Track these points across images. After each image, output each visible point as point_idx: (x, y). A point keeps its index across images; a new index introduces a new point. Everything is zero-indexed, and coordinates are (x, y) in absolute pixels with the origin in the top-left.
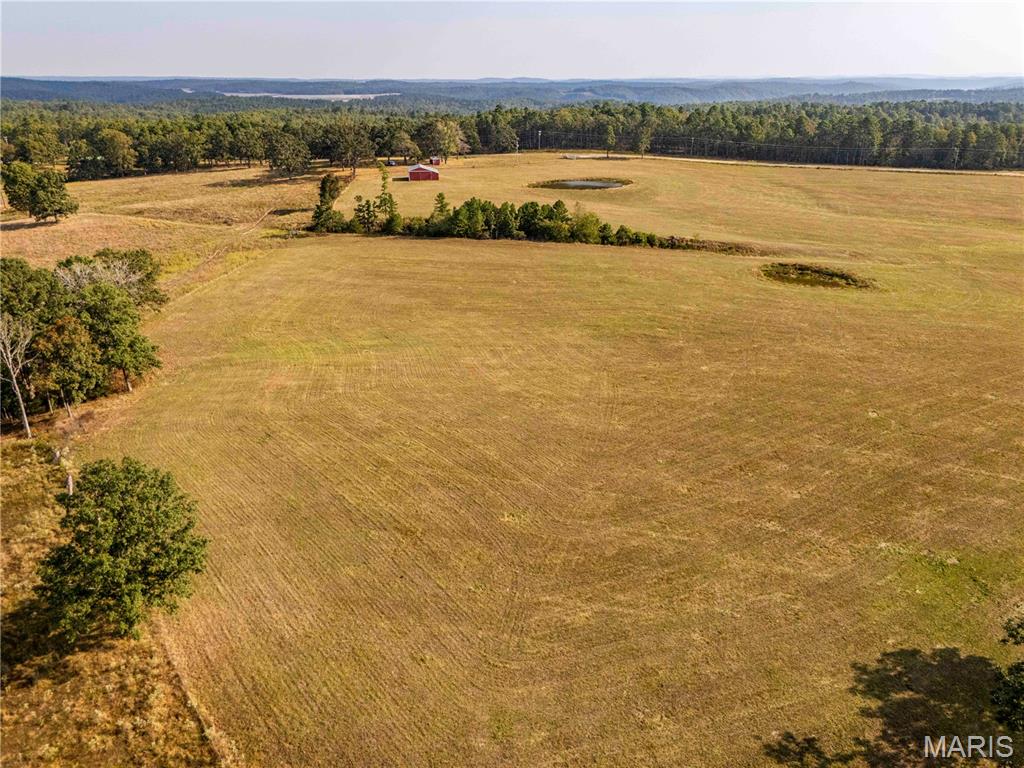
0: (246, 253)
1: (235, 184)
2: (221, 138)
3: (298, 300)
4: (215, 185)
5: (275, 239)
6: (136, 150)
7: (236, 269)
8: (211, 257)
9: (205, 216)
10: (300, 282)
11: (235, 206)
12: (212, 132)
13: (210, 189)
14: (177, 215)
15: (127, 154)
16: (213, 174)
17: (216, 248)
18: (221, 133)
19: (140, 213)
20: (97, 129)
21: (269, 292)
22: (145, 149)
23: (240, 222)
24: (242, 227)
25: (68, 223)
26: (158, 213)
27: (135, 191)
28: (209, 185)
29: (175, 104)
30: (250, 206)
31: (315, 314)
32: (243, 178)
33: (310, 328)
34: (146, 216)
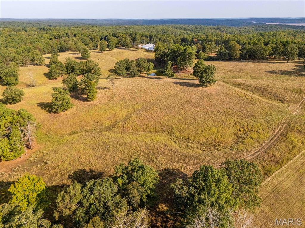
2: (278, 49)
4: (272, 72)
6: (241, 51)
9: (270, 94)
11: (286, 90)
12: (274, 45)
14: (256, 90)
15: (238, 53)
16: (271, 65)
18: (279, 46)
19: (239, 85)
20: (229, 40)
22: (244, 51)
25: (211, 87)
26: (247, 87)
27: (238, 70)
28: (269, 72)
29: (250, 27)
32: (286, 70)
34: (241, 87)
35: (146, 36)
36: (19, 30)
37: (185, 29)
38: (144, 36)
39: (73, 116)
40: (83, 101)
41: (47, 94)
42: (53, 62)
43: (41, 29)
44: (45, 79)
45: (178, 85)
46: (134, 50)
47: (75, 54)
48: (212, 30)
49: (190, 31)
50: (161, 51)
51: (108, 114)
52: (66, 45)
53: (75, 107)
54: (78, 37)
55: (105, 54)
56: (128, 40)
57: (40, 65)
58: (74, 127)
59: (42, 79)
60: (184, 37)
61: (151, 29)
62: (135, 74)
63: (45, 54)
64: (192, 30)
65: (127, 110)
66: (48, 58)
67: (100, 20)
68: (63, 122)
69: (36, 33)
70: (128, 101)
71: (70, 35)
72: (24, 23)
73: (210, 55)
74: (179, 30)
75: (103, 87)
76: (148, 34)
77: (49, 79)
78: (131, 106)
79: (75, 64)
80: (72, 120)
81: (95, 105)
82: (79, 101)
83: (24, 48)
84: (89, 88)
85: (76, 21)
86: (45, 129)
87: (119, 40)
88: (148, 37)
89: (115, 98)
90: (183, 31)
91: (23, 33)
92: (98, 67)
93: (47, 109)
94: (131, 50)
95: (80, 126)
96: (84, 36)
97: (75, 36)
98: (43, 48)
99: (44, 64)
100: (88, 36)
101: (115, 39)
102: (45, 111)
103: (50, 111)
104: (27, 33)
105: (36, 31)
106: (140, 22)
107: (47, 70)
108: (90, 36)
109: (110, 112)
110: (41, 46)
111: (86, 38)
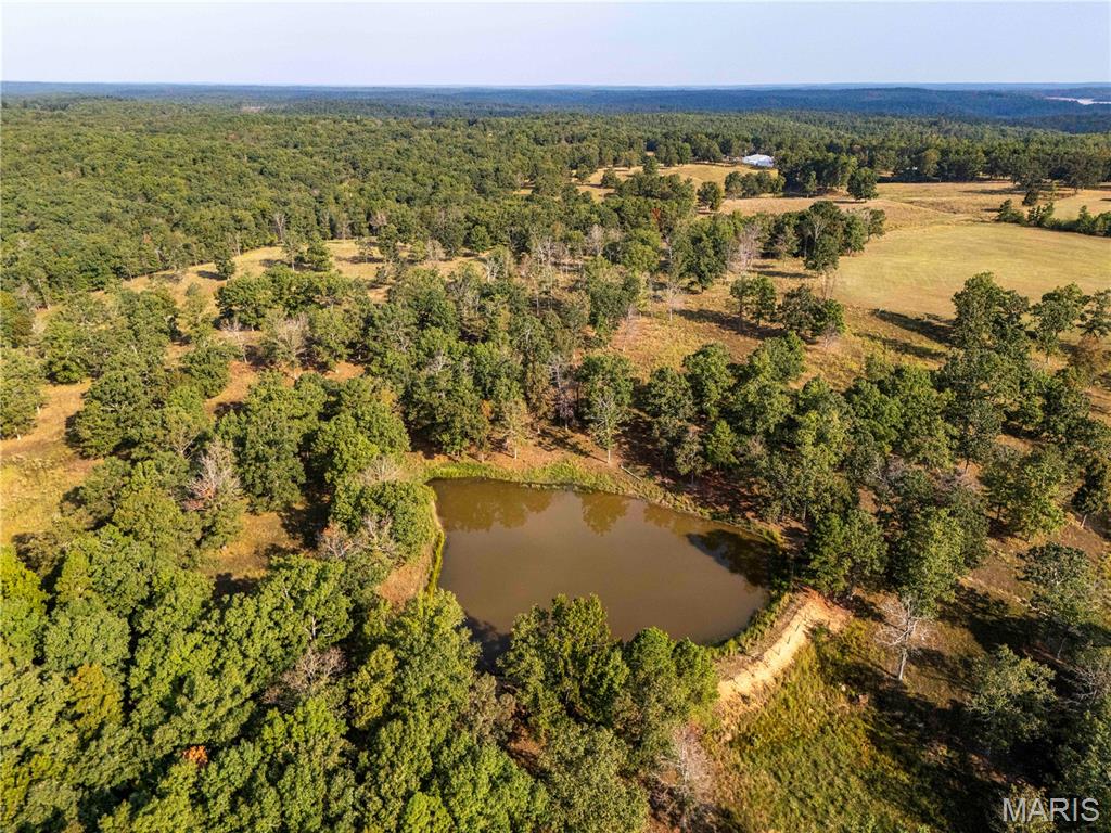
6: (938, 165)
14: (931, 205)
22: (945, 165)
23: (963, 213)
24: (961, 215)
25: (873, 202)
26: (921, 203)
37: (831, 124)
48: (913, 127)
49: (847, 130)
56: (716, 147)
60: (832, 142)
61: (734, 124)
73: (886, 176)
74: (813, 128)
87: (693, 147)
90: (828, 130)
94: (722, 166)
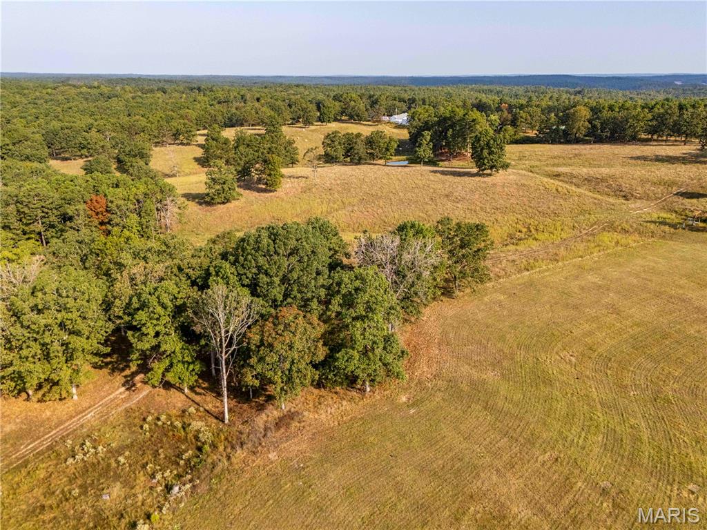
0: (619, 237)
1: (658, 159)
2: (668, 116)
3: (638, 325)
4: (638, 158)
5: (663, 227)
6: (590, 123)
7: (595, 254)
8: (584, 232)
9: (609, 187)
10: (658, 295)
11: (644, 182)
12: (662, 111)
13: (631, 161)
14: (586, 182)
15: (582, 126)
16: (646, 148)
17: (595, 224)
18: (670, 112)
19: (557, 176)
21: (611, 297)
22: (598, 123)
23: (640, 198)
24: (639, 204)
25: (500, 177)
26: (571, 179)
27: (571, 156)
28: (632, 158)
30: (661, 182)
31: (650, 357)
33: (627, 382)
34: (560, 178)
35: (401, 100)
36: (152, 91)
38: (397, 99)
39: (239, 211)
40: (258, 192)
41: (197, 183)
42: (212, 137)
43: (195, 89)
44: (196, 166)
45: (438, 175)
46: (371, 125)
47: (255, 129)
50: (419, 120)
51: (298, 209)
52: (238, 113)
53: (243, 200)
54: (263, 101)
55: (312, 131)
56: (362, 105)
57: (188, 144)
58: (239, 223)
59: (191, 167)
60: (480, 101)
62: (360, 159)
63: (199, 130)
64: (516, 96)
65: (331, 205)
66: (204, 135)
67: (315, 77)
68: (221, 217)
69: (184, 95)
70: (336, 193)
71: (248, 99)
72: (160, 82)
73: (528, 135)
75: (296, 176)
76: (406, 96)
77: (203, 167)
78: (340, 200)
79: (251, 141)
80: (236, 215)
81: (277, 198)
82: (252, 192)
83: (161, 117)
84: (270, 166)
85: (266, 79)
86: (191, 225)
87: (344, 107)
88: (406, 102)
89: (314, 190)
91: (159, 95)
92: (294, 145)
93: (197, 200)
94: (365, 125)
95: (249, 222)
96: (277, 100)
97: (258, 100)
98: (196, 120)
99: (196, 143)
100: (284, 101)
101: (337, 103)
102: (193, 203)
103: (200, 204)
104: (167, 96)
105: (183, 93)
106: (403, 81)
107: (199, 153)
108: (287, 101)
109: (301, 207)
110: (193, 114)
111: (279, 103)
